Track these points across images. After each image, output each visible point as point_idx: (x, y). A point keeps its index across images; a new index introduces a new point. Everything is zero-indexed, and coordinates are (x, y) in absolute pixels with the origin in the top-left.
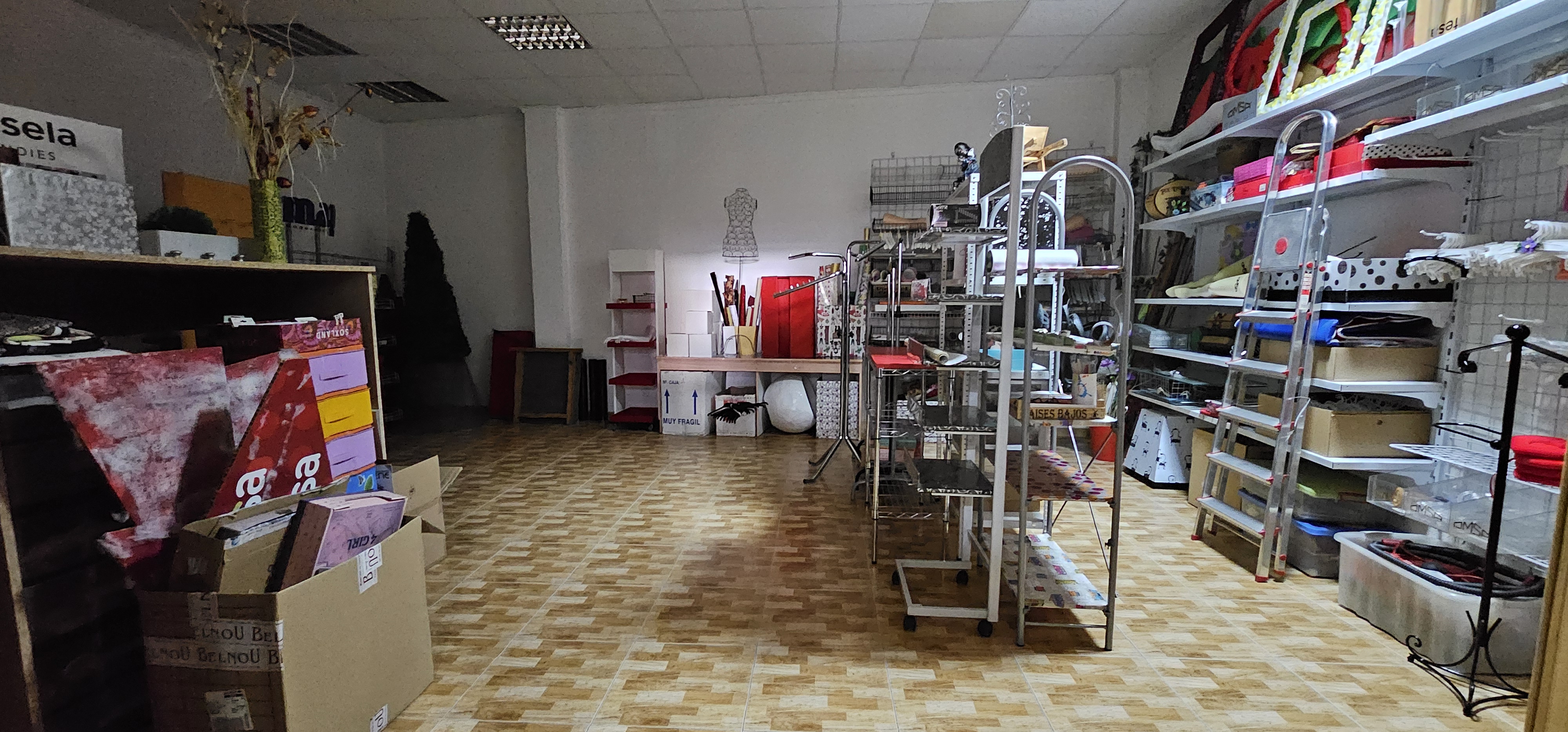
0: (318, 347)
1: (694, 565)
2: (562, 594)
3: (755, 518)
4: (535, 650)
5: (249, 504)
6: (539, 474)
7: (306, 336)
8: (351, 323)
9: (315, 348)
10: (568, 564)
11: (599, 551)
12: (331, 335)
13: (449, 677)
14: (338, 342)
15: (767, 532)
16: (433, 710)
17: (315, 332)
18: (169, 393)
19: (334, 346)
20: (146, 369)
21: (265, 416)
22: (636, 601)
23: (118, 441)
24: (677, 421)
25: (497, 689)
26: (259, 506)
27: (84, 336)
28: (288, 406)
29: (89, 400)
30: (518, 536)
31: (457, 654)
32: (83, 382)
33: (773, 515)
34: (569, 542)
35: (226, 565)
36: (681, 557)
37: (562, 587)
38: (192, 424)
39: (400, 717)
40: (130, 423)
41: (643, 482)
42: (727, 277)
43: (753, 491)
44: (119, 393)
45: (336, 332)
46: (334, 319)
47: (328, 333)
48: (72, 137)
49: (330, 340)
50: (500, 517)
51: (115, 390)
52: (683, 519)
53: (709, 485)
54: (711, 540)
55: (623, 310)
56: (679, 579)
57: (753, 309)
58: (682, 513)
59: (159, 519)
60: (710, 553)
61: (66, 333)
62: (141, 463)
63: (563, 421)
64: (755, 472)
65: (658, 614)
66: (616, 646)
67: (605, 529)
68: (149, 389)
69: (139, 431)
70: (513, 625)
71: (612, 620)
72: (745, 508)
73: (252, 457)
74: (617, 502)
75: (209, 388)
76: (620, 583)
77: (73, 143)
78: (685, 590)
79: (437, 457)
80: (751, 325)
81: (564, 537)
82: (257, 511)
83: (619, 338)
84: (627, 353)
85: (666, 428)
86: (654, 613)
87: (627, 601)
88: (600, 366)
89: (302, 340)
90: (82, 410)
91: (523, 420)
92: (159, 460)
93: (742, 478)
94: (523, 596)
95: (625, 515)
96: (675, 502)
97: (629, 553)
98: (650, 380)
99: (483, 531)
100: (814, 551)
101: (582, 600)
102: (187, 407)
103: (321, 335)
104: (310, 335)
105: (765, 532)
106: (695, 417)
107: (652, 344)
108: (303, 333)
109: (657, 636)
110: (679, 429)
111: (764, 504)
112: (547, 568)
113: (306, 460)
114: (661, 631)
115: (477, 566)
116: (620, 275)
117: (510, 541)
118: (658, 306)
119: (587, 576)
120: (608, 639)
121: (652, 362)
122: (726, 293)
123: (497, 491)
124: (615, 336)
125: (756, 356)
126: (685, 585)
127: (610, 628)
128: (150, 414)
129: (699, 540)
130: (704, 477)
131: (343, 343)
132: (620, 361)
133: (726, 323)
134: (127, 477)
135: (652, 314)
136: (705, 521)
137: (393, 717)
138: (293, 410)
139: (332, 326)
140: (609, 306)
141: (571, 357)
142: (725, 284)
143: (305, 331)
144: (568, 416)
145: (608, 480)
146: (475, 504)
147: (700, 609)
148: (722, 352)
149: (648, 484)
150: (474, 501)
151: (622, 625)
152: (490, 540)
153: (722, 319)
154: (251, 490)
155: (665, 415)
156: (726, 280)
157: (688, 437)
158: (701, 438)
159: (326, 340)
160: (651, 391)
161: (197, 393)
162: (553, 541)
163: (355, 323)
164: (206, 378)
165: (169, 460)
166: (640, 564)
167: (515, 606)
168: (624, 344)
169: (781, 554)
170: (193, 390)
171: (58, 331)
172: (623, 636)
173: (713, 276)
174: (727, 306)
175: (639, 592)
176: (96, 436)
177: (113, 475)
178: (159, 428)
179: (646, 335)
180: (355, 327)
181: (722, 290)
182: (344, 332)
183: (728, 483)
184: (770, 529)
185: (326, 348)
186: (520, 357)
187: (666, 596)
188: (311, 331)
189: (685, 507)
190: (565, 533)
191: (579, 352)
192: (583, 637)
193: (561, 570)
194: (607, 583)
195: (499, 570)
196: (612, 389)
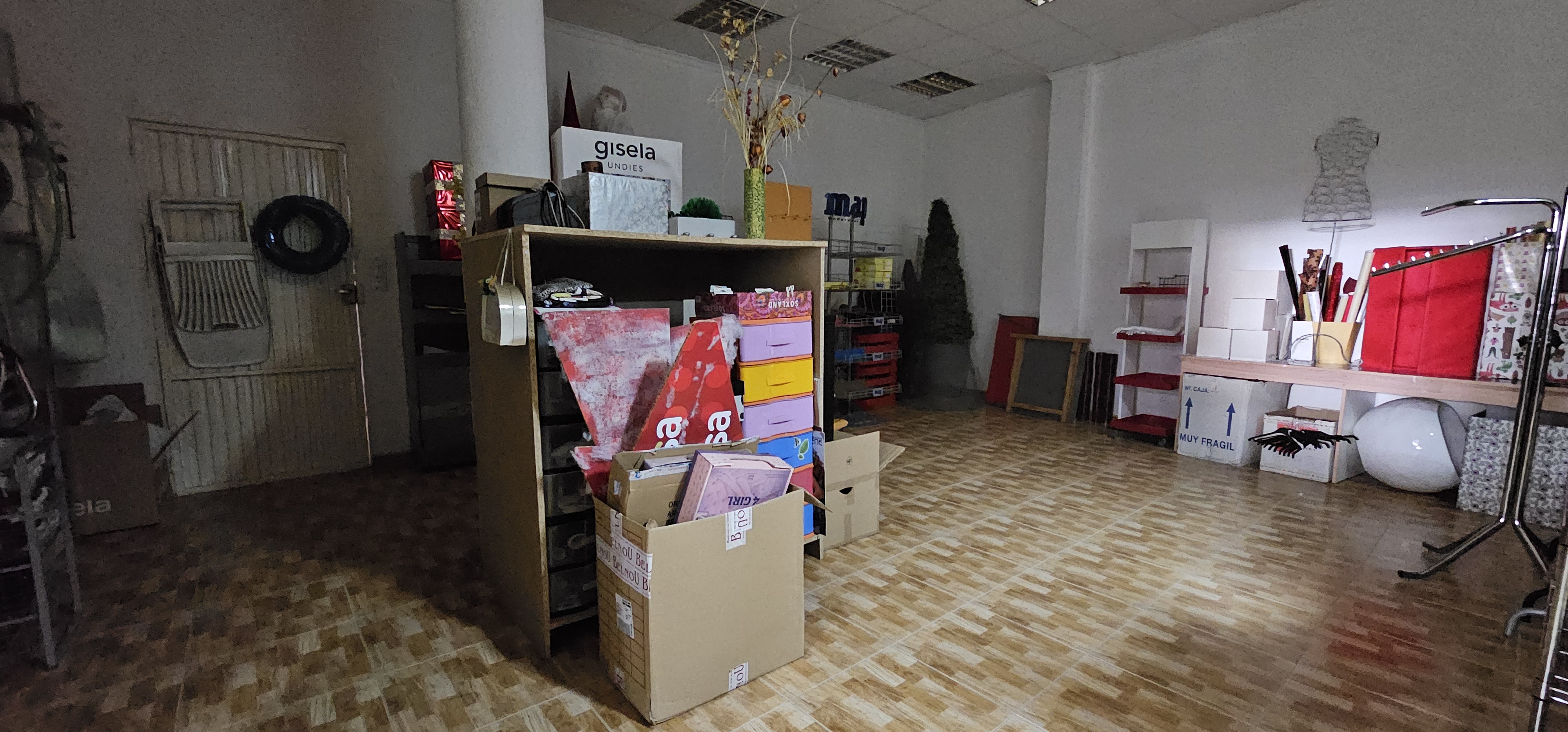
0: (769, 316)
1: (1147, 642)
2: (963, 614)
3: (1277, 605)
4: (904, 668)
5: (668, 445)
6: (1006, 471)
7: (759, 305)
8: (801, 295)
9: (767, 316)
10: (987, 582)
11: (1027, 578)
12: (782, 306)
13: (818, 659)
14: (789, 312)
15: (1289, 634)
16: (788, 686)
17: (767, 302)
18: (626, 344)
19: (784, 315)
20: (612, 322)
21: (678, 371)
22: (1045, 660)
23: (589, 377)
24: (1199, 441)
25: (848, 695)
26: (676, 449)
27: (597, 295)
28: (699, 364)
29: (571, 343)
30: (951, 531)
31: (836, 637)
32: (569, 329)
33: (1312, 609)
34: (1000, 556)
35: (632, 494)
36: (1130, 623)
37: (967, 606)
38: (642, 371)
39: (761, 679)
40: (598, 365)
41: (1122, 507)
42: (1311, 252)
43: (1289, 562)
44: (593, 340)
45: (786, 303)
46: (785, 291)
47: (780, 304)
48: (653, 153)
49: (781, 310)
50: (945, 506)
51: (590, 337)
52: (1156, 571)
53: (1218, 535)
54: (1187, 614)
55: (1145, 295)
56: (1115, 652)
57: (1351, 298)
58: (1160, 562)
59: (611, 444)
60: (1175, 633)
61: (584, 293)
62: (603, 397)
63: (1058, 418)
64: (1302, 534)
65: (1064, 689)
66: (991, 707)
67: (1047, 553)
68: (614, 339)
69: (603, 371)
70: (898, 628)
71: (1001, 669)
72: (1267, 585)
73: (668, 405)
74: (1077, 525)
75: (656, 342)
76: (1034, 627)
77: (654, 158)
78: (1115, 671)
79: (878, 432)
80: (1344, 319)
81: (998, 548)
82: (673, 452)
83: (1131, 330)
84: (1146, 348)
85: (1183, 447)
86: (1057, 686)
87: (1031, 655)
88: (1110, 360)
89: (755, 309)
90: (567, 350)
91: (1016, 410)
92: (615, 397)
93: (1279, 540)
94: (924, 602)
95: (1079, 544)
96: (1155, 545)
97: (1062, 592)
98: (1171, 383)
99: (922, 517)
100: (1377, 699)
101: (979, 630)
102: (639, 356)
103: (773, 305)
104: (763, 305)
105: (1284, 632)
106: (1228, 440)
107: (1178, 339)
108: (757, 302)
109: (1049, 720)
110: (1202, 451)
111: (1301, 589)
112: (962, 577)
113: (718, 415)
114: (1057, 716)
115: (900, 551)
116: (1145, 253)
117: (940, 535)
118: (1193, 289)
119: (1001, 603)
120: (985, 693)
121: (1178, 360)
122: (1306, 274)
123: (956, 479)
124: (1129, 326)
125: (1348, 366)
126: (1119, 664)
127: (995, 680)
128: (612, 360)
129: (1167, 608)
130: (1215, 523)
131: (792, 315)
132: (1135, 356)
133: (1300, 317)
134: (592, 406)
135: (1183, 301)
136: (1189, 583)
137: (753, 677)
138: (703, 368)
139: (784, 298)
140: (1124, 291)
141: (1076, 348)
142: (1306, 262)
143: (759, 300)
144: (1064, 413)
145: (1081, 495)
146: (930, 487)
147: (1125, 710)
148: (1288, 357)
149: (1129, 512)
150: (930, 483)
151: (1010, 682)
152: (922, 528)
153: (1294, 312)
154: (669, 433)
155: (1181, 429)
156: (1308, 256)
157: (1211, 464)
158: (1232, 467)
159: (777, 310)
160: (1169, 396)
161: (648, 346)
162: (983, 549)
163: (806, 295)
164: (655, 334)
165: (621, 398)
166: (1068, 611)
167: (911, 608)
168: (1137, 337)
169: (1302, 679)
170: (644, 343)
171: (579, 291)
172: (1006, 699)
173: (1285, 252)
174: (1303, 292)
175: (1053, 648)
176: (575, 372)
177: (583, 402)
178: (616, 371)
179: (1171, 328)
180: (805, 299)
181: (1298, 269)
182: (794, 303)
183: (1249, 540)
184: (1299, 630)
185: (776, 317)
186: (1020, 345)
187: (1085, 669)
188: (764, 300)
189: (1166, 555)
190: (1000, 543)
191: (1085, 343)
192: (960, 678)
193: (974, 585)
194: (1018, 620)
195: (916, 563)
196: (1120, 389)
